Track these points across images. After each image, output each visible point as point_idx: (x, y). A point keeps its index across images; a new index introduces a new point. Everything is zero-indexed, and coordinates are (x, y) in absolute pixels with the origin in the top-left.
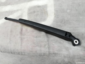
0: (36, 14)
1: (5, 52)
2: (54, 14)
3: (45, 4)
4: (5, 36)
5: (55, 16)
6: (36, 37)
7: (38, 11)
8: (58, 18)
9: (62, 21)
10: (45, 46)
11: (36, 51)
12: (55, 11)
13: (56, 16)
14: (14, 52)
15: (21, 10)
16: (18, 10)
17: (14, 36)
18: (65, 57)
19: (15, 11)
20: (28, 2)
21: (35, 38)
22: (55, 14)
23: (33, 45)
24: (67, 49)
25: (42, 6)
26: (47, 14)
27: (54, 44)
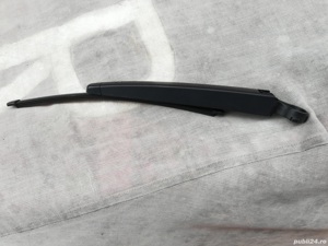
0: (105, 60)
1: (38, 226)
2: (168, 48)
3: (128, 21)
4: (14, 171)
5: (176, 55)
6: (139, 135)
7: (113, 50)
8: (186, 57)
9: (202, 65)
10: (177, 152)
11: (154, 178)
12: (169, 38)
13: (179, 52)
14: (76, 211)
15: (39, 59)
16: (27, 64)
17: (54, 157)
18: (244, 164)
19: (14, 67)
20: (61, 25)
21: (135, 140)
22: (172, 49)
23: (137, 163)
24: (244, 139)
25: (121, 29)
26: (148, 53)
27: (202, 138)
